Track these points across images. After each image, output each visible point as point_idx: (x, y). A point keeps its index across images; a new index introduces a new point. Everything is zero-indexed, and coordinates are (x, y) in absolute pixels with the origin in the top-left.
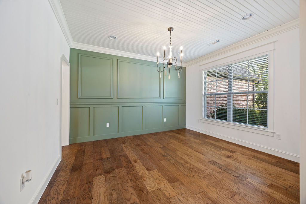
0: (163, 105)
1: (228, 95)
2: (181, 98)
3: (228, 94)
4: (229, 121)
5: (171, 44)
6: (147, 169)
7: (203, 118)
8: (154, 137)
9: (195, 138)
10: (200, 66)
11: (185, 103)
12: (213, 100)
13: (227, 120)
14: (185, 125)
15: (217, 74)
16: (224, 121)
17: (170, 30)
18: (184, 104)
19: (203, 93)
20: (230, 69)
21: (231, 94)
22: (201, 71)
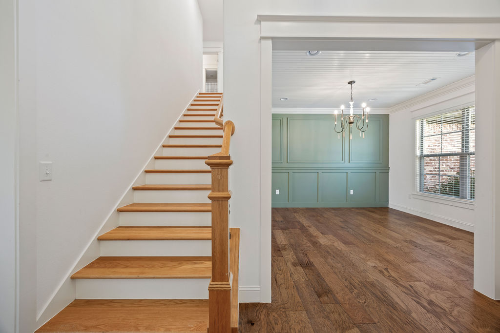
0: (349, 171)
1: (460, 157)
2: (380, 162)
3: (462, 154)
4: (463, 198)
5: (352, 99)
6: (322, 233)
7: (417, 192)
8: (333, 211)
9: (399, 220)
10: (412, 112)
11: (386, 169)
12: (449, 164)
13: (459, 196)
14: (388, 202)
15: (455, 118)
16: (453, 197)
17: (350, 83)
18: (387, 171)
19: (418, 153)
20: (466, 115)
21: (466, 154)
22: (414, 119)
